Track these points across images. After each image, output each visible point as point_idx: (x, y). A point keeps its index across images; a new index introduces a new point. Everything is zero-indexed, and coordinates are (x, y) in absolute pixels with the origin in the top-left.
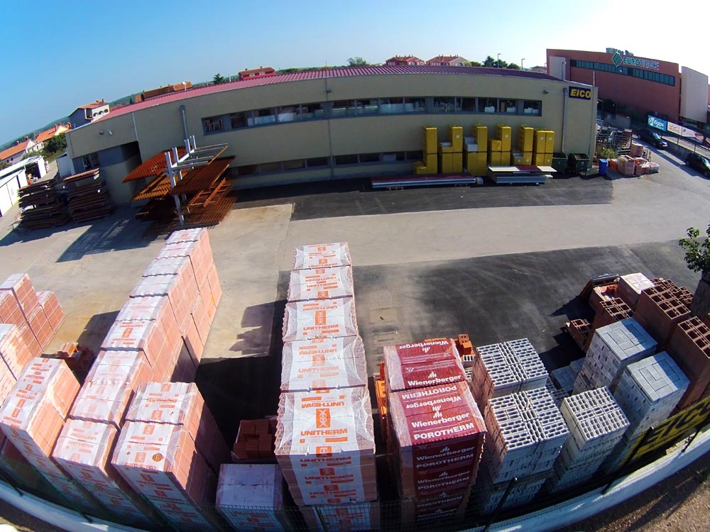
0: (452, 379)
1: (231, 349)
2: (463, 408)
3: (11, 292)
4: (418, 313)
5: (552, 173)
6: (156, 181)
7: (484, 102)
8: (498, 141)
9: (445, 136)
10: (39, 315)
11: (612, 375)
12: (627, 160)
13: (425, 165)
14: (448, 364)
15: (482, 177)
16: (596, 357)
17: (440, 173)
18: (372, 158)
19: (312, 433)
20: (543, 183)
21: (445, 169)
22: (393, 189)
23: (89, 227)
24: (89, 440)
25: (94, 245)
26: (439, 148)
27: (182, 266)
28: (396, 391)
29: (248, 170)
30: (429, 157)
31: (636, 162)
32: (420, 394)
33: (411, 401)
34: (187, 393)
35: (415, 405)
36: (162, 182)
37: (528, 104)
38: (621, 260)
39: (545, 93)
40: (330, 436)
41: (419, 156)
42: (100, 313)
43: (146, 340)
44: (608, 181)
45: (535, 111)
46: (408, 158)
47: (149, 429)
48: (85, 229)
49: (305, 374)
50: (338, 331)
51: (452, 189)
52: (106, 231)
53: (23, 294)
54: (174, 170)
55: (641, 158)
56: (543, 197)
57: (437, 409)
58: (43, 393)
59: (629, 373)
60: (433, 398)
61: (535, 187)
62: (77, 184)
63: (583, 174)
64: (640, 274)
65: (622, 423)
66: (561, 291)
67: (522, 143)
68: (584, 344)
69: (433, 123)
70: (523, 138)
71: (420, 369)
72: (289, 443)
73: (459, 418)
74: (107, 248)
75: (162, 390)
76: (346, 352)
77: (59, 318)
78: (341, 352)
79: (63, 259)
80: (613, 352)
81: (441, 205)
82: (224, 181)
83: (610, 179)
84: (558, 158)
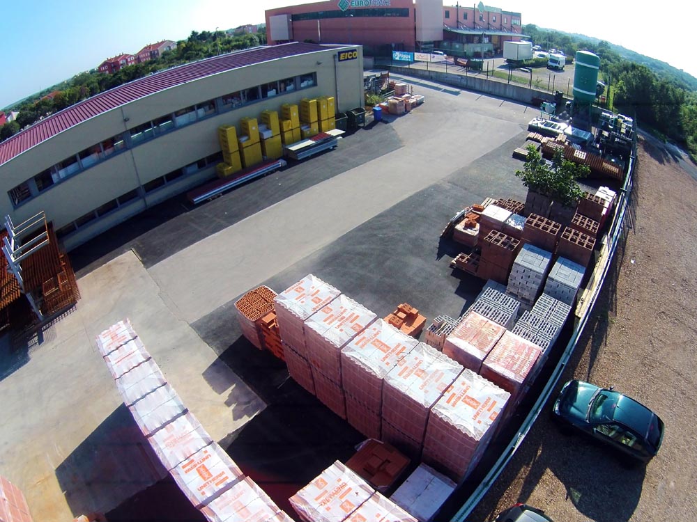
1: (235, 420)
5: (342, 135)
7: (266, 88)
8: (289, 121)
9: (242, 131)
12: (396, 102)
13: (229, 164)
17: (245, 168)
18: (177, 175)
21: (248, 162)
22: (214, 198)
26: (240, 144)
30: (230, 156)
31: (405, 100)
37: (303, 78)
39: (319, 64)
44: (387, 125)
45: (311, 82)
46: (209, 163)
47: (357, 519)
50: (404, 347)
55: (407, 95)
63: (363, 125)
67: (308, 116)
70: (308, 112)
75: (321, 488)
83: (388, 122)
84: (339, 119)
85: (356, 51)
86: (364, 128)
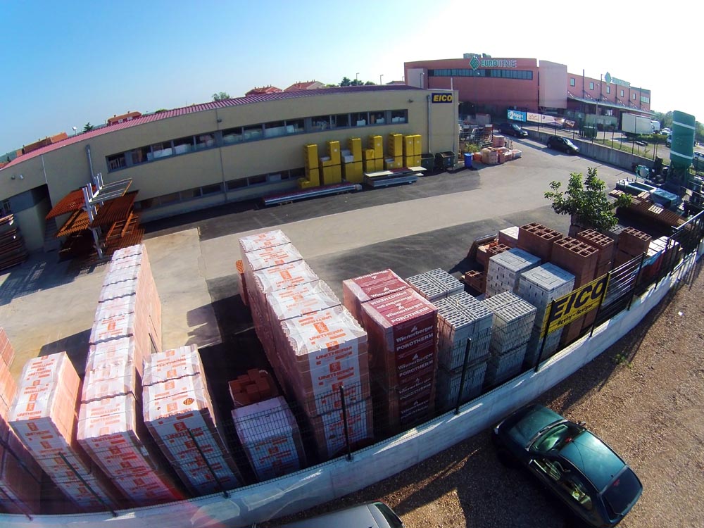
0: (401, 289)
2: (416, 301)
5: (422, 172)
6: (73, 219)
7: (356, 117)
8: (372, 150)
9: (325, 151)
11: (512, 284)
12: (490, 151)
13: (308, 180)
14: (393, 282)
15: (360, 184)
16: (494, 278)
17: (322, 184)
18: (260, 180)
19: (318, 337)
21: (326, 180)
23: (8, 274)
25: (19, 289)
26: (320, 163)
27: (138, 273)
28: (365, 302)
29: (147, 204)
30: (311, 172)
31: (499, 151)
32: (382, 300)
33: (379, 304)
34: (192, 351)
35: (383, 306)
36: (78, 219)
37: (396, 113)
39: (411, 101)
41: (302, 172)
42: (48, 343)
43: (133, 328)
44: (474, 172)
45: (402, 119)
46: (292, 176)
47: (170, 385)
48: (5, 277)
49: (293, 308)
50: (303, 280)
51: (336, 197)
52: (26, 275)
56: (418, 192)
57: (399, 305)
59: (524, 278)
61: (409, 186)
63: (450, 169)
66: (451, 256)
67: (393, 150)
69: (313, 141)
70: (392, 145)
71: (376, 287)
72: (304, 347)
73: (417, 306)
74: (34, 289)
75: (167, 356)
76: (317, 290)
78: (313, 290)
80: (507, 269)
82: (131, 214)
83: (476, 169)
84: (426, 159)
85: (451, 94)
86: (451, 172)
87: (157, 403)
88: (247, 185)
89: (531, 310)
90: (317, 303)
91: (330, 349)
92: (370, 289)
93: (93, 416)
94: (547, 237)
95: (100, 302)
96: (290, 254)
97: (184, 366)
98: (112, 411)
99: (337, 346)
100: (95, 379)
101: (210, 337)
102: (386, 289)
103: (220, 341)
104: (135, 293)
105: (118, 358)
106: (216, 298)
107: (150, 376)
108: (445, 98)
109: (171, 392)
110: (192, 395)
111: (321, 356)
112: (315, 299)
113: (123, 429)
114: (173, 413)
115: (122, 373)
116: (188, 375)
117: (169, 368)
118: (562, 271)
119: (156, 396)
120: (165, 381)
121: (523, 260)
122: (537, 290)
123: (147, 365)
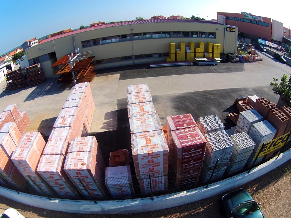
0: (192, 126)
1: (101, 129)
2: (197, 135)
3: (9, 112)
4: (172, 112)
5: (220, 61)
6: (64, 67)
7: (193, 33)
8: (199, 48)
9: (178, 47)
10: (21, 121)
11: (248, 128)
12: (250, 56)
13: (170, 58)
14: (190, 121)
15: (193, 62)
16: (241, 122)
17: (176, 61)
18: (149, 56)
19: (145, 146)
20: (217, 65)
21: (178, 59)
22: (158, 67)
23: (36, 87)
24: (53, 162)
25: (39, 94)
26: (176, 51)
27: (82, 96)
28: (173, 130)
29: (100, 62)
30: (172, 55)
31: (253, 56)
32: (182, 131)
33: (179, 133)
34: (92, 139)
35: (181, 135)
36: (67, 67)
37: (211, 34)
38: (249, 93)
39: (217, 29)
40: (152, 147)
41: (168, 54)
42: (45, 119)
43: (72, 123)
45: (213, 37)
46: (163, 56)
47: (78, 154)
48: (34, 88)
49: (139, 127)
50: (149, 112)
51: (181, 67)
52: (43, 88)
53: (14, 112)
54: (72, 62)
55: (255, 55)
56: (217, 69)
57: (189, 135)
58: (32, 145)
59: (254, 127)
60: (187, 132)
61: (214, 66)
62: (30, 70)
63: (232, 61)
64: (256, 96)
65: (253, 144)
66: (226, 103)
67: (208, 49)
68: (236, 122)
69: (173, 41)
70: (208, 47)
71: (180, 123)
72: (137, 150)
73: (197, 138)
74: (45, 95)
75: (82, 140)
76: (153, 119)
77: (28, 122)
78: (151, 119)
79: (26, 100)
80: (247, 120)
81: (177, 73)
82: (91, 66)
83: (243, 63)
84: (222, 55)
85: (234, 28)
86: (233, 62)
87: (71, 162)
88: (143, 58)
89: (253, 145)
90: (151, 126)
91: (149, 154)
92: (177, 124)
93: (45, 162)
94: (268, 107)
95: (63, 108)
96: (147, 98)
97: (87, 146)
98: (53, 161)
99: (153, 153)
100: (51, 145)
101: (112, 126)
102: (185, 125)
103: (115, 129)
104: (78, 106)
105: (62, 136)
106: (119, 108)
107: (72, 148)
108: (232, 30)
109: (78, 158)
110: (86, 161)
111: (144, 156)
112: (151, 124)
113: (54, 171)
114: (76, 168)
115: (61, 144)
116: (87, 151)
117: (80, 146)
118: (271, 126)
119: (71, 158)
120: (77, 152)
121: (255, 116)
122: (258, 134)
123: (72, 142)
